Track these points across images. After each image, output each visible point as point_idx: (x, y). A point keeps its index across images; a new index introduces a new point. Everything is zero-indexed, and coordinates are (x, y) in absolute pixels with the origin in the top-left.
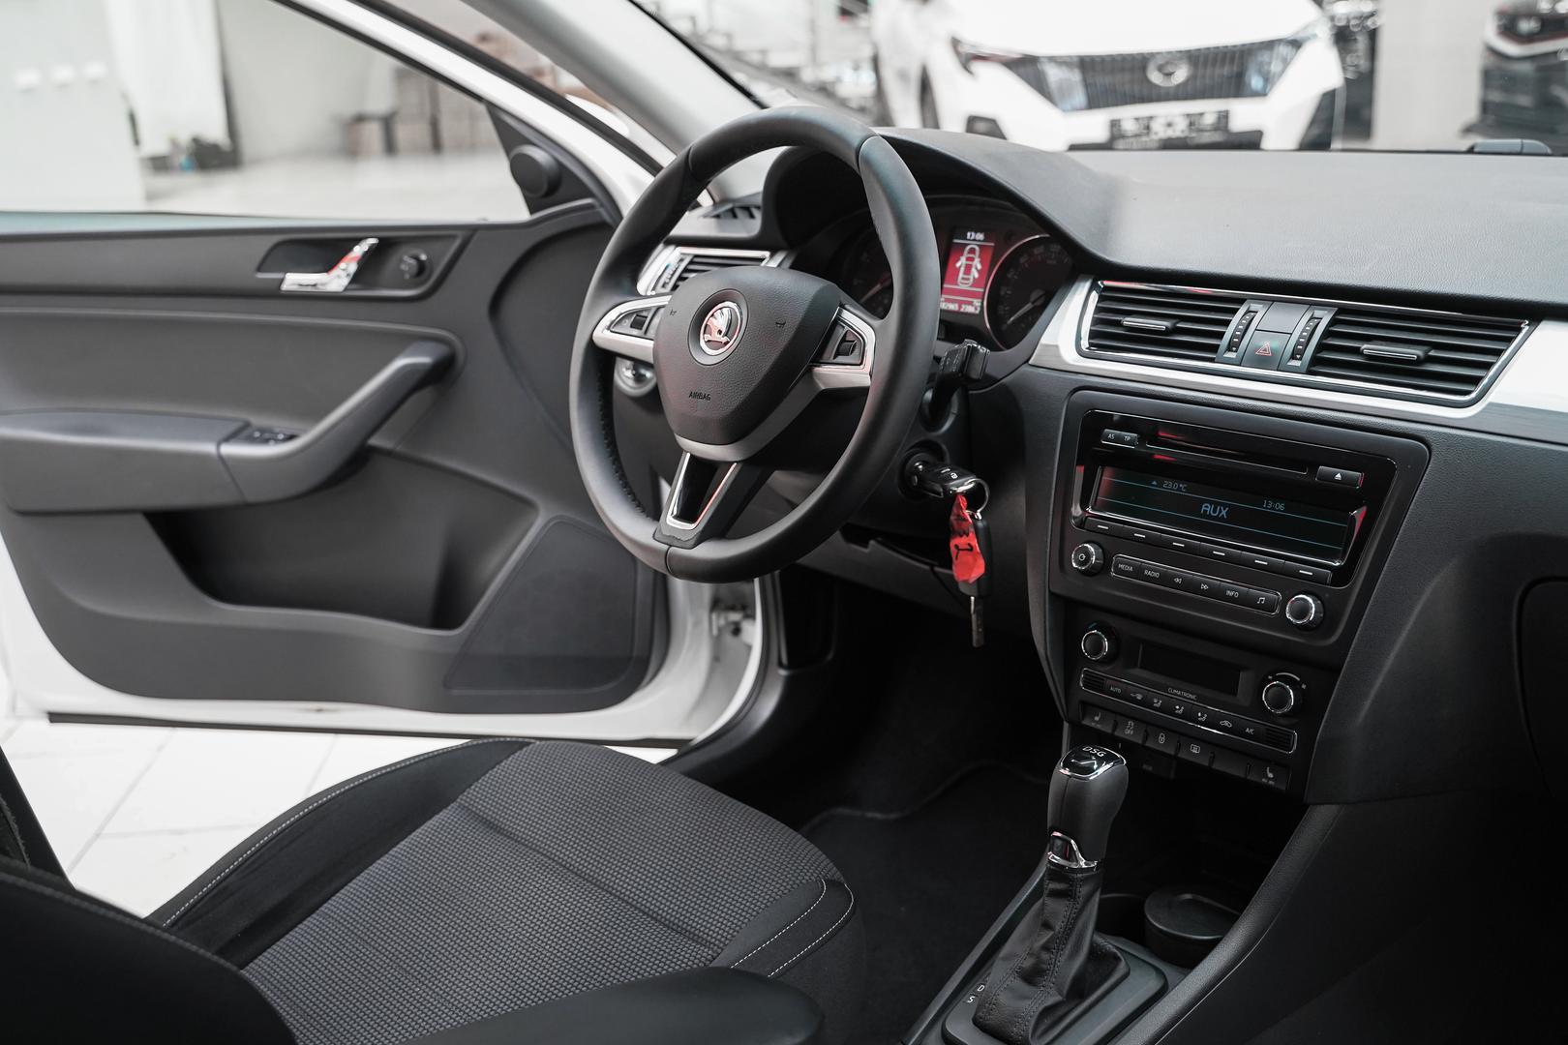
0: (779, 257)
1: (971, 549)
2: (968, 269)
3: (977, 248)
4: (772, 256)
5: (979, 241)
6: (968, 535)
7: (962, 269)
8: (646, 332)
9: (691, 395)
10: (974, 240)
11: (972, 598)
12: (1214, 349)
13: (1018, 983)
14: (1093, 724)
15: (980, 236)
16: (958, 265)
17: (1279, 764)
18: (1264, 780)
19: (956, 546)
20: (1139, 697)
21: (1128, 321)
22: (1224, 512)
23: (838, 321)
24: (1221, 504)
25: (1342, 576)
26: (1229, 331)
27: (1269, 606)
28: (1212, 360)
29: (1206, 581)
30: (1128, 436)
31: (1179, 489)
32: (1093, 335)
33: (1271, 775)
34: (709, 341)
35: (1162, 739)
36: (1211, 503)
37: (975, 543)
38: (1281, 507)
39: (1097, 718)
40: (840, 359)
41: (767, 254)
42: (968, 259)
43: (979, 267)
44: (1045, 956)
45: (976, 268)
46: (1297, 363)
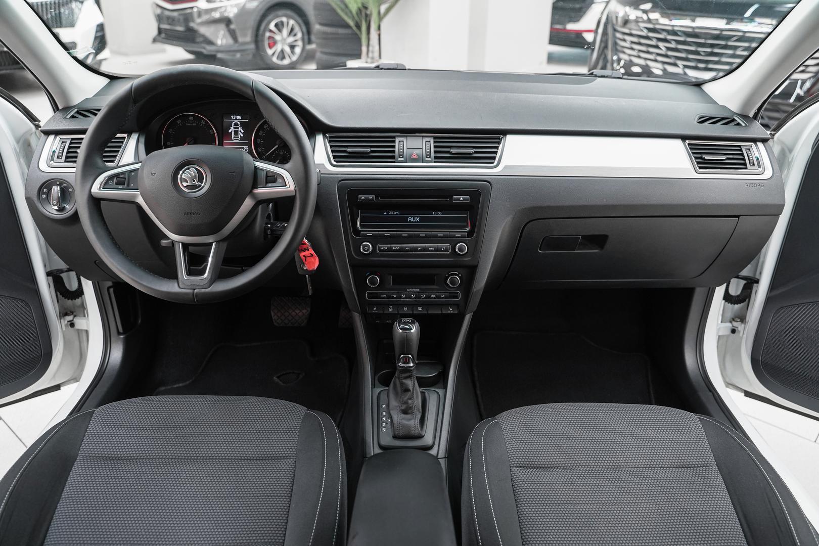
0: (135, 137)
1: (312, 255)
2: (236, 133)
3: (238, 123)
4: (129, 136)
5: (239, 119)
6: (308, 250)
7: (233, 133)
8: (128, 185)
9: (185, 214)
10: (236, 119)
11: (307, 276)
12: (394, 157)
13: (403, 415)
14: (374, 311)
15: (240, 117)
16: (230, 131)
17: (456, 305)
18: (449, 312)
19: (304, 256)
20: (395, 296)
21: (349, 150)
22: (418, 219)
23: (256, 168)
24: (416, 216)
25: (470, 234)
26: (397, 149)
27: (447, 250)
28: (394, 162)
29: (420, 246)
30: (371, 197)
31: (397, 214)
32: (334, 157)
33: (451, 309)
34: (187, 186)
35: (405, 309)
36: (411, 217)
37: (313, 252)
38: (440, 213)
39: (375, 309)
40: (270, 185)
41: (125, 135)
42: (234, 128)
43: (242, 131)
44: (410, 402)
45: (241, 132)
46: (429, 159)
